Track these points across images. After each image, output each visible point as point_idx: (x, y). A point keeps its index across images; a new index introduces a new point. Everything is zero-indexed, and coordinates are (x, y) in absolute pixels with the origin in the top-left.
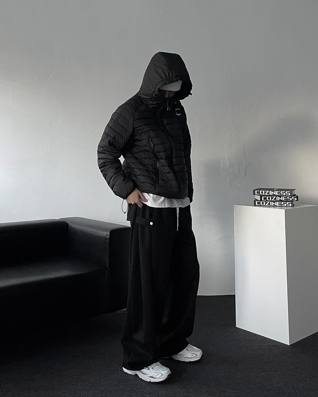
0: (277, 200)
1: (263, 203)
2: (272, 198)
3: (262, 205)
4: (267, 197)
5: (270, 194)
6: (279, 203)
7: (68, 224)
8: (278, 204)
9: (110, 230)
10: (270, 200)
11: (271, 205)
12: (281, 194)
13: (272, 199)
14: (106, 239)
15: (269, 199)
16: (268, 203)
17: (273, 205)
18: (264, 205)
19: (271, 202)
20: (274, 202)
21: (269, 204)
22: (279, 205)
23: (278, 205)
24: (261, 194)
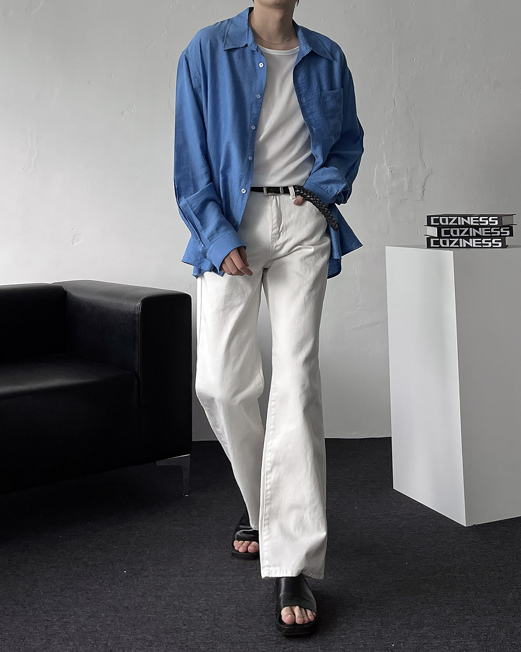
0: (471, 235)
1: (445, 243)
2: (461, 232)
3: (443, 246)
4: (452, 230)
5: (459, 224)
6: (476, 241)
7: (65, 293)
8: (474, 243)
9: (141, 299)
10: (458, 235)
11: (461, 246)
12: (479, 222)
13: (460, 234)
14: (134, 315)
15: (455, 232)
16: (454, 243)
17: (465, 246)
18: (448, 245)
19: (461, 240)
20: (467, 239)
21: (458, 243)
22: (476, 244)
23: (474, 246)
24: (442, 224)
